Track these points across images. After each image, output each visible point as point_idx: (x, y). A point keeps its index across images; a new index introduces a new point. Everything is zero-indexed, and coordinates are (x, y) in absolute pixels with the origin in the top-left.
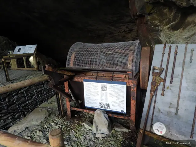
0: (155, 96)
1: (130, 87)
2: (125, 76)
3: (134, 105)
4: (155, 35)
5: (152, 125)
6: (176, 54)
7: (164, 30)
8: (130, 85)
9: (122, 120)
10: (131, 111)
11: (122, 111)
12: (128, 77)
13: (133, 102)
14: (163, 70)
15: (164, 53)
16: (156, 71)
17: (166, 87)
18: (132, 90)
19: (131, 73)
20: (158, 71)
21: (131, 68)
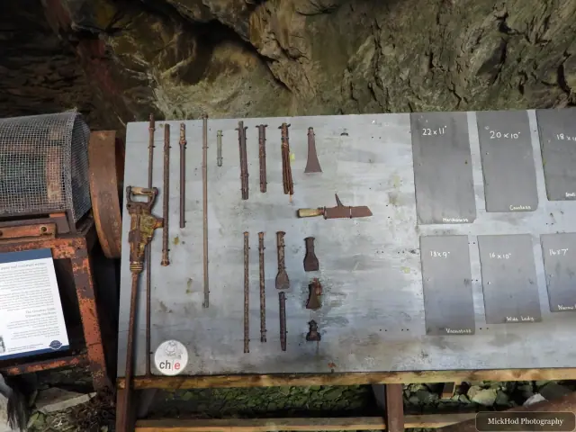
0: (145, 273)
1: (68, 260)
2: (45, 230)
3: (93, 314)
4: (139, 95)
5: (150, 353)
6: (183, 146)
7: (161, 82)
8: (64, 253)
9: (66, 372)
10: (86, 334)
11: (55, 343)
12: (53, 231)
13: (87, 306)
14: (157, 194)
15: (152, 146)
16: (139, 199)
17: (171, 240)
18: (74, 269)
19: (63, 215)
20: (145, 199)
21: (59, 199)
